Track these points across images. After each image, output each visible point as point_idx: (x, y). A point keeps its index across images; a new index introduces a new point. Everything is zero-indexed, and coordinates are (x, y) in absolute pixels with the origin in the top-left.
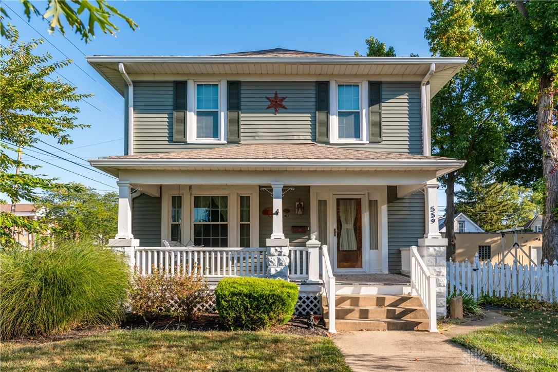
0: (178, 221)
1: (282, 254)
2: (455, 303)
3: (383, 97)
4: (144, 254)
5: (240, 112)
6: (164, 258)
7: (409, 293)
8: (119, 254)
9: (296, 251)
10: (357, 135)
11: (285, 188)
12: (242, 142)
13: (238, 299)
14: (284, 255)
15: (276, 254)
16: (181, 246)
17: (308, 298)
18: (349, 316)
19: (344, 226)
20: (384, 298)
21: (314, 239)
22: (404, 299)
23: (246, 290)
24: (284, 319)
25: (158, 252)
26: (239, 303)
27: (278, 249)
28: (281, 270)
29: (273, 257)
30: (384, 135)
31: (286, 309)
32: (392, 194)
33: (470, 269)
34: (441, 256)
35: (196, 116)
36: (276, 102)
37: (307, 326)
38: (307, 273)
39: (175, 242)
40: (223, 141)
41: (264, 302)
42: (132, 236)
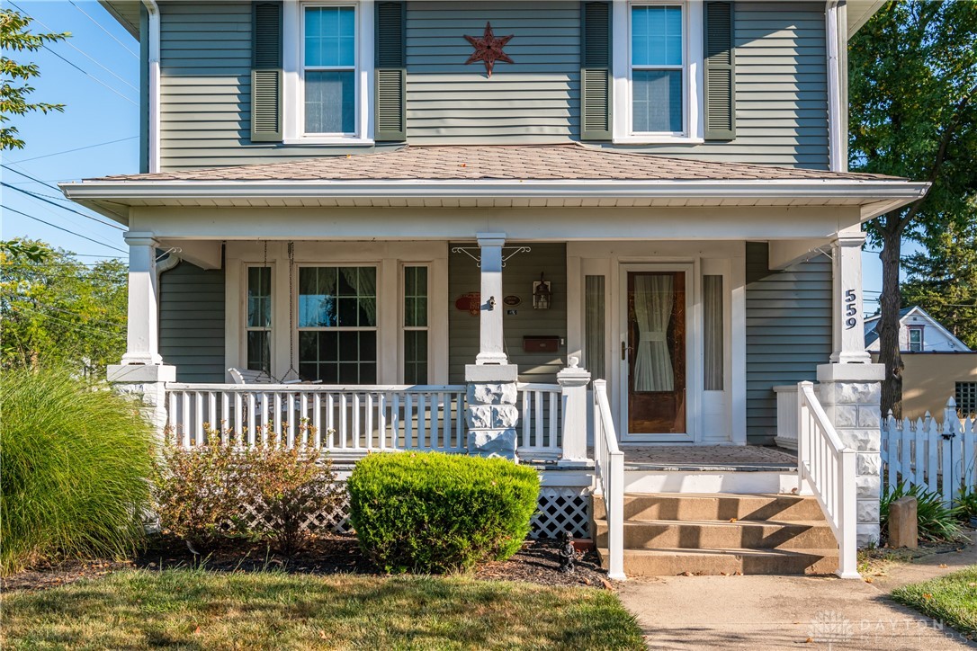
0: (263, 325)
1: (502, 400)
2: (900, 512)
3: (738, 34)
4: (187, 398)
5: (404, 71)
6: (232, 410)
7: (795, 489)
8: (130, 399)
9: (533, 394)
10: (677, 124)
11: (508, 249)
12: (410, 141)
13: (400, 501)
14: (506, 403)
15: (488, 399)
16: (270, 382)
17: (561, 501)
18: (655, 541)
19: (645, 337)
20: (736, 502)
21: (575, 366)
22: (782, 504)
23: (418, 482)
24: (506, 548)
25: (219, 395)
26: (404, 510)
27: (493, 388)
28: (500, 436)
29: (480, 407)
30: (738, 123)
31: (510, 525)
32: (757, 259)
33: (934, 436)
34: (869, 404)
35: (303, 82)
36: (489, 47)
37: (558, 565)
38: (560, 444)
39: (257, 373)
40: (365, 139)
41: (461, 509)
42: (158, 359)
